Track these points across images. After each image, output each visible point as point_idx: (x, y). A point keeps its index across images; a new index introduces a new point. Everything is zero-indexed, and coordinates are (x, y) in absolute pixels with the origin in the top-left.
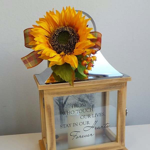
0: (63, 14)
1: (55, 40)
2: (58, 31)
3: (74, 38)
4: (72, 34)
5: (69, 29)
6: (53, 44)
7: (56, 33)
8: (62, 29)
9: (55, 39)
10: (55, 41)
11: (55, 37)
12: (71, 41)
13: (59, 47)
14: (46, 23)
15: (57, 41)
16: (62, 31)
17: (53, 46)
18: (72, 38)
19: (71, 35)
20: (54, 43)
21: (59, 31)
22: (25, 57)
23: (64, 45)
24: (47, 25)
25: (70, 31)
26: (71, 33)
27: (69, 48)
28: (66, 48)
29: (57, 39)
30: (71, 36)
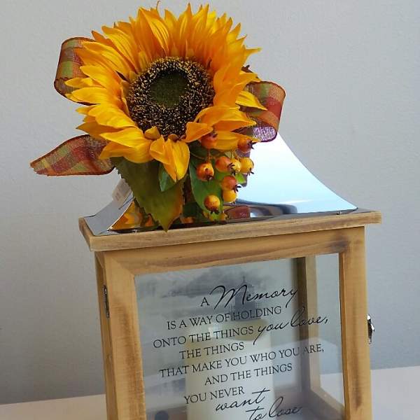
0: (185, 21)
1: (143, 89)
2: (157, 67)
3: (199, 95)
4: (196, 83)
5: (192, 68)
6: (133, 99)
7: (151, 71)
8: (170, 63)
9: (141, 88)
10: (140, 93)
11: (145, 81)
12: (188, 101)
13: (148, 112)
14: (131, 37)
15: (146, 94)
16: (168, 69)
17: (131, 105)
18: (192, 92)
19: (191, 84)
20: (137, 96)
21: (160, 68)
22: (43, 158)
23: (163, 109)
24: (132, 44)
25: (191, 72)
26: (194, 78)
27: (177, 120)
28: (167, 118)
29: (148, 88)
30: (190, 87)
